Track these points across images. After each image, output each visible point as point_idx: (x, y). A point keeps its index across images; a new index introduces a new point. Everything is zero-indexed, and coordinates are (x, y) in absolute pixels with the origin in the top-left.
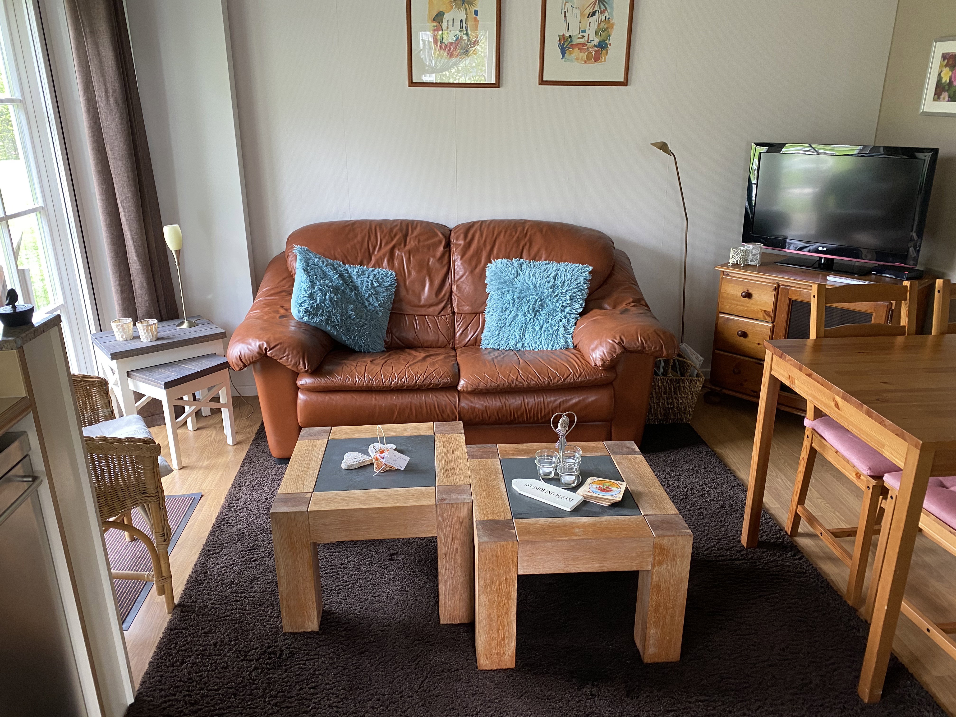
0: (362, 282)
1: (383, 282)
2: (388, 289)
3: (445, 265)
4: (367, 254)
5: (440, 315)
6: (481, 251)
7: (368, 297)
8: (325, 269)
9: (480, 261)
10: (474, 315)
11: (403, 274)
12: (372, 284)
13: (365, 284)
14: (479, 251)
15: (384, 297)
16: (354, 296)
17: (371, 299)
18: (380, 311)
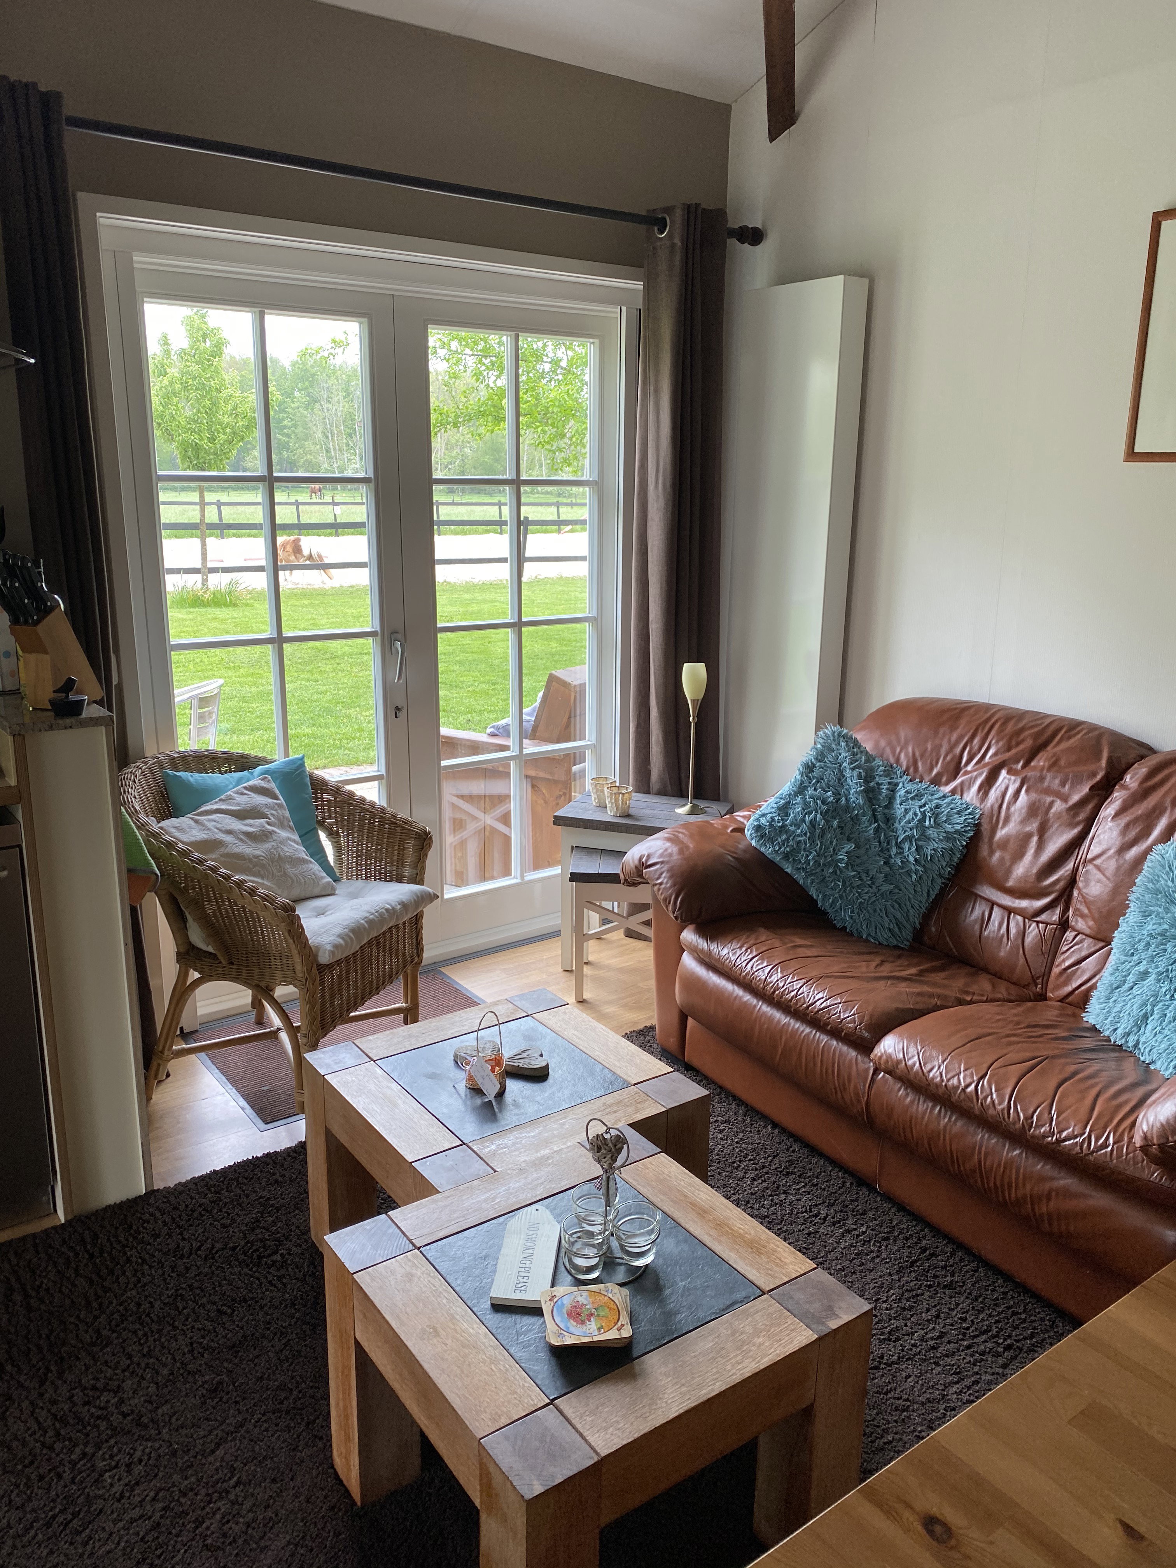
0: (907, 811)
1: (945, 821)
2: (949, 837)
3: (1078, 824)
4: (952, 766)
5: (1038, 919)
6: (1161, 814)
7: (903, 841)
8: (848, 773)
9: (1148, 834)
10: (1102, 944)
11: (995, 819)
12: (923, 819)
13: (910, 816)
14: (1157, 812)
15: (934, 850)
16: (872, 832)
17: (906, 846)
18: (916, 872)
